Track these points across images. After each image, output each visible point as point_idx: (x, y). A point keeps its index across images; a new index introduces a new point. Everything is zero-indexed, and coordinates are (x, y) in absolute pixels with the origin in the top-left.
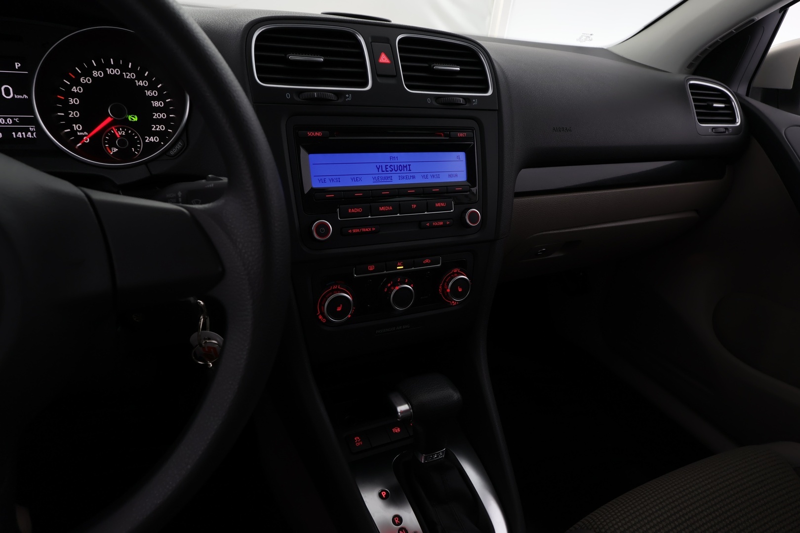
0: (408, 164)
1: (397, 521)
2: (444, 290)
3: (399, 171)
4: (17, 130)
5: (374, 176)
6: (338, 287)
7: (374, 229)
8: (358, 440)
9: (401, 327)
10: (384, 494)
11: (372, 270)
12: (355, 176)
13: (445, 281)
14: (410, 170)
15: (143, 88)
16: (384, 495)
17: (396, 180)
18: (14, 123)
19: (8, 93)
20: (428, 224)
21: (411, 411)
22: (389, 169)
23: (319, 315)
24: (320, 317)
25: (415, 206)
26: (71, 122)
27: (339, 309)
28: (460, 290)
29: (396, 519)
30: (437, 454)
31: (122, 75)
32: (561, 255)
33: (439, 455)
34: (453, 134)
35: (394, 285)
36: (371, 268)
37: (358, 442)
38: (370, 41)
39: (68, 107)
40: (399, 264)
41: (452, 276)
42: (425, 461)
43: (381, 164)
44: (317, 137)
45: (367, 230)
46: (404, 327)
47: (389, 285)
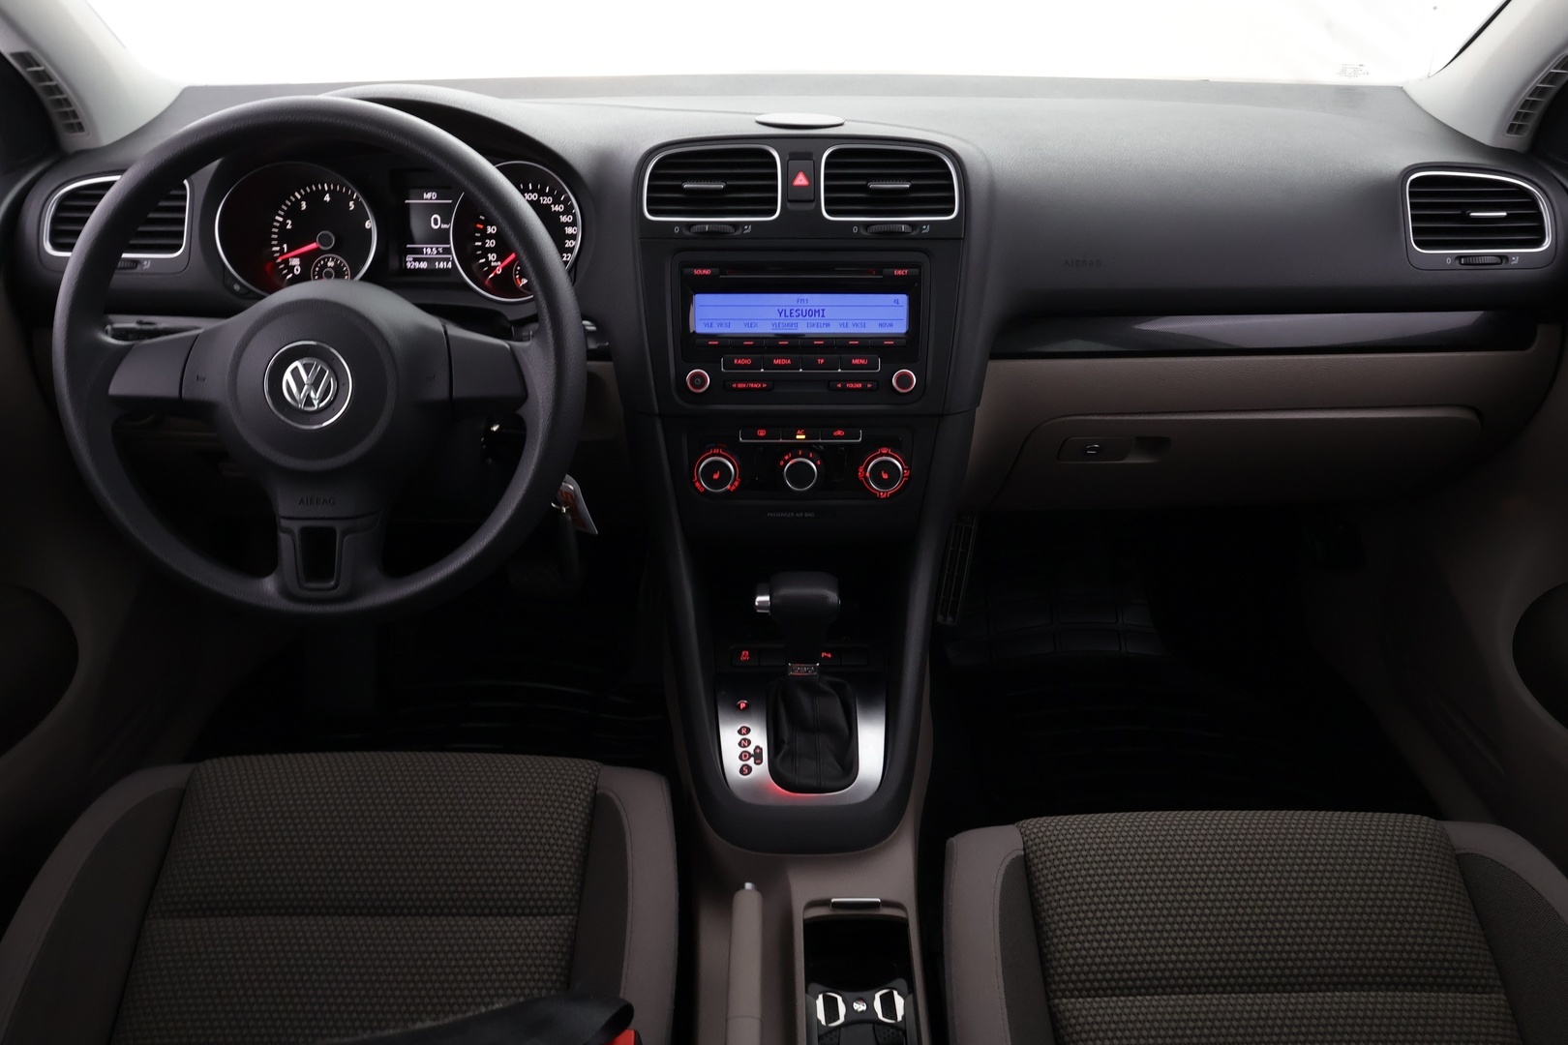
0: (821, 308)
3: (807, 317)
4: (439, 260)
5: (774, 322)
6: (714, 450)
7: (764, 385)
8: (746, 654)
9: (801, 515)
11: (763, 436)
12: (750, 322)
13: (862, 462)
14: (823, 316)
15: (559, 213)
17: (803, 327)
18: (438, 253)
19: (436, 223)
20: (839, 386)
21: (773, 604)
22: (795, 314)
23: (695, 482)
24: (698, 484)
25: (822, 361)
26: (487, 251)
27: (716, 476)
28: (885, 476)
30: (806, 667)
31: (539, 200)
32: (1146, 461)
33: (808, 670)
34: (886, 271)
35: (789, 459)
37: (744, 656)
38: (788, 158)
39: (486, 236)
40: (799, 432)
41: (873, 456)
42: (790, 673)
43: (784, 308)
44: (705, 275)
45: (756, 386)
46: (806, 515)
47: (787, 457)
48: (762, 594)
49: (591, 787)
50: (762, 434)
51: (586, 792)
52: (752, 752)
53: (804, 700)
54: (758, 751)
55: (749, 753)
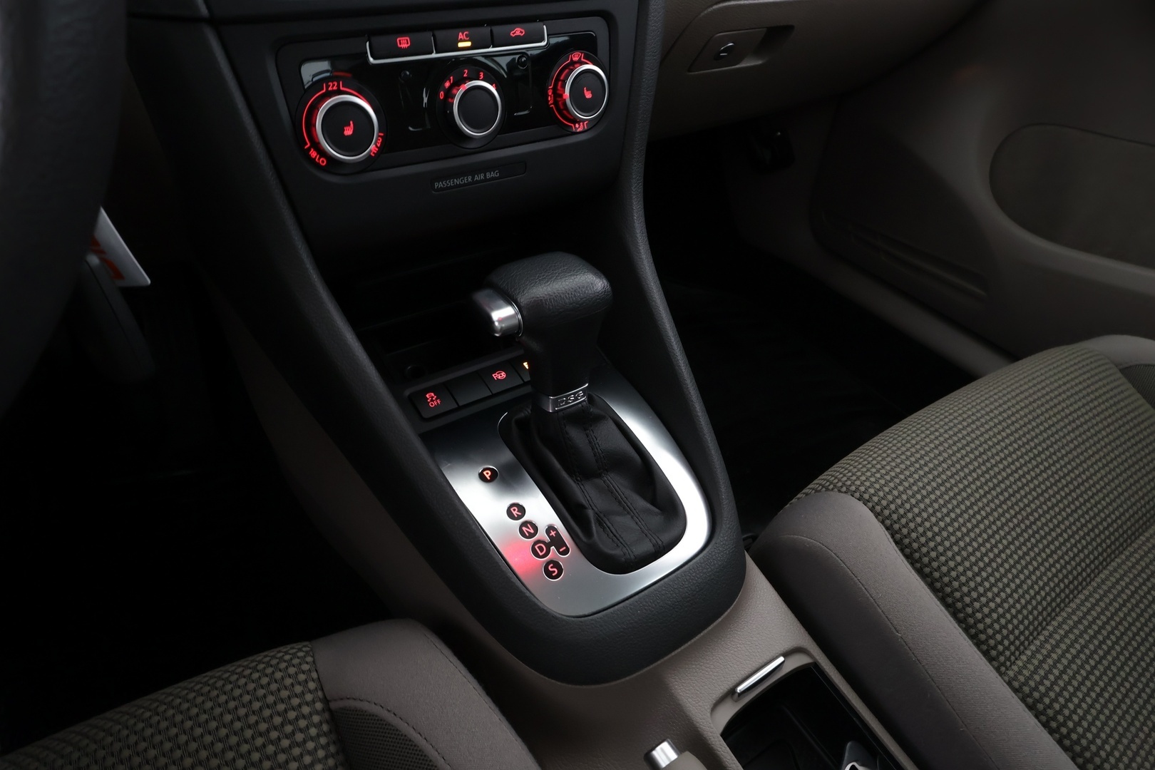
1: (515, 513)
2: (558, 95)
6: (338, 86)
8: (432, 397)
9: (482, 176)
10: (487, 473)
11: (404, 49)
13: (558, 79)
16: (488, 476)
21: (520, 316)
23: (309, 149)
24: (313, 154)
27: (348, 132)
29: (514, 510)
30: (574, 394)
32: (760, 62)
33: (577, 397)
35: (457, 84)
36: (404, 42)
37: (432, 401)
40: (461, 36)
41: (571, 67)
42: (554, 409)
46: (488, 175)
47: (447, 84)
48: (499, 308)
49: (319, 706)
50: (404, 46)
51: (316, 719)
52: (547, 539)
53: (576, 435)
54: (553, 533)
55: (543, 542)
